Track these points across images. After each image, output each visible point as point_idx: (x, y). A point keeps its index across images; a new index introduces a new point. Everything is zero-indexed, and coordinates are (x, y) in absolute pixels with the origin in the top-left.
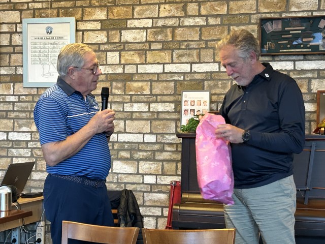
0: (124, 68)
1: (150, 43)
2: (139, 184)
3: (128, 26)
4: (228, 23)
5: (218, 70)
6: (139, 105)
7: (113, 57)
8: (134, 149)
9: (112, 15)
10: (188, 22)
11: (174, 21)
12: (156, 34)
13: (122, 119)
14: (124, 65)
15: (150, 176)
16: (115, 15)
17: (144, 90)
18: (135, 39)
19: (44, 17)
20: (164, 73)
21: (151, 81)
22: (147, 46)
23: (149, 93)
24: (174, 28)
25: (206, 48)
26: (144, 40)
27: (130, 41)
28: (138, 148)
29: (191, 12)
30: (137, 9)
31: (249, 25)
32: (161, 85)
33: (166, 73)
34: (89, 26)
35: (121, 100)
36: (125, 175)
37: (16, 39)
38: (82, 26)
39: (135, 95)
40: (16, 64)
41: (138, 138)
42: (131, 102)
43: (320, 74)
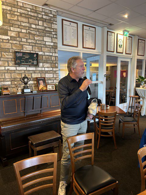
31: (9, 53)
43: (34, 72)
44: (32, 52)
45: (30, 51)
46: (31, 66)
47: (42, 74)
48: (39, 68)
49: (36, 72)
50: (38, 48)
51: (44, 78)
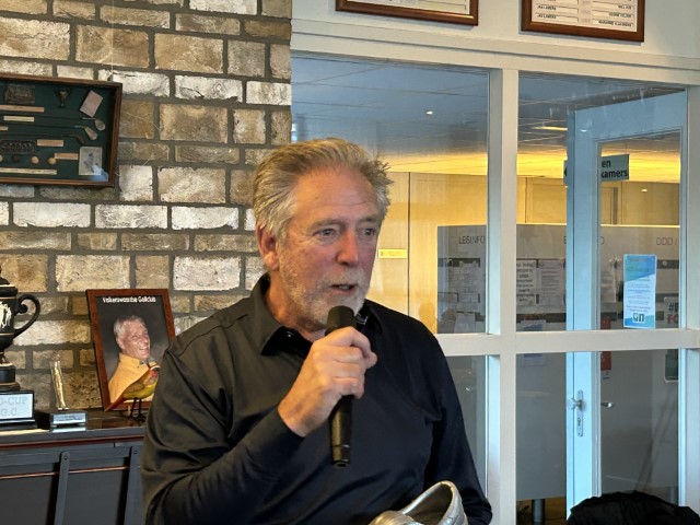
43: (78, 242)
44: (65, 73)
45: (55, 63)
46: (50, 192)
47: (142, 261)
48: (124, 211)
49: (92, 241)
50: (116, 42)
51: (162, 295)
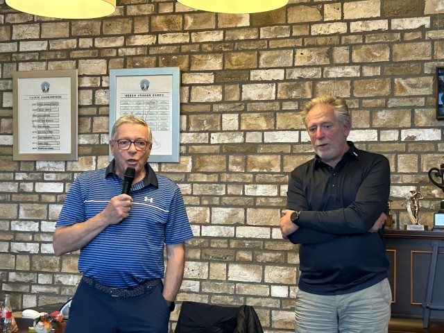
0: (245, 136)
1: (281, 101)
2: (265, 297)
3: (252, 79)
4: (390, 74)
5: (376, 139)
6: (265, 187)
7: (230, 121)
8: (258, 249)
9: (229, 64)
10: (335, 72)
11: (315, 72)
12: (290, 89)
13: (240, 206)
14: (245, 132)
15: (280, 287)
16: (234, 63)
17: (272, 166)
18: (260, 96)
19: (137, 67)
20: (300, 142)
21: (282, 154)
22: (277, 106)
23: (279, 171)
24: (314, 81)
25: (361, 108)
26: (273, 97)
27: (254, 99)
28: (264, 246)
29: (339, 58)
30: (264, 55)
31: (421, 76)
32: (296, 159)
33: (304, 143)
34: (198, 79)
35: (240, 180)
36: (245, 285)
37: (101, 97)
38: (189, 79)
39: (259, 173)
40: (100, 131)
41: (263, 233)
42: (254, 182)
